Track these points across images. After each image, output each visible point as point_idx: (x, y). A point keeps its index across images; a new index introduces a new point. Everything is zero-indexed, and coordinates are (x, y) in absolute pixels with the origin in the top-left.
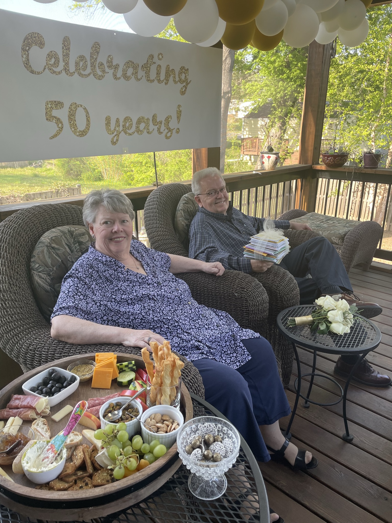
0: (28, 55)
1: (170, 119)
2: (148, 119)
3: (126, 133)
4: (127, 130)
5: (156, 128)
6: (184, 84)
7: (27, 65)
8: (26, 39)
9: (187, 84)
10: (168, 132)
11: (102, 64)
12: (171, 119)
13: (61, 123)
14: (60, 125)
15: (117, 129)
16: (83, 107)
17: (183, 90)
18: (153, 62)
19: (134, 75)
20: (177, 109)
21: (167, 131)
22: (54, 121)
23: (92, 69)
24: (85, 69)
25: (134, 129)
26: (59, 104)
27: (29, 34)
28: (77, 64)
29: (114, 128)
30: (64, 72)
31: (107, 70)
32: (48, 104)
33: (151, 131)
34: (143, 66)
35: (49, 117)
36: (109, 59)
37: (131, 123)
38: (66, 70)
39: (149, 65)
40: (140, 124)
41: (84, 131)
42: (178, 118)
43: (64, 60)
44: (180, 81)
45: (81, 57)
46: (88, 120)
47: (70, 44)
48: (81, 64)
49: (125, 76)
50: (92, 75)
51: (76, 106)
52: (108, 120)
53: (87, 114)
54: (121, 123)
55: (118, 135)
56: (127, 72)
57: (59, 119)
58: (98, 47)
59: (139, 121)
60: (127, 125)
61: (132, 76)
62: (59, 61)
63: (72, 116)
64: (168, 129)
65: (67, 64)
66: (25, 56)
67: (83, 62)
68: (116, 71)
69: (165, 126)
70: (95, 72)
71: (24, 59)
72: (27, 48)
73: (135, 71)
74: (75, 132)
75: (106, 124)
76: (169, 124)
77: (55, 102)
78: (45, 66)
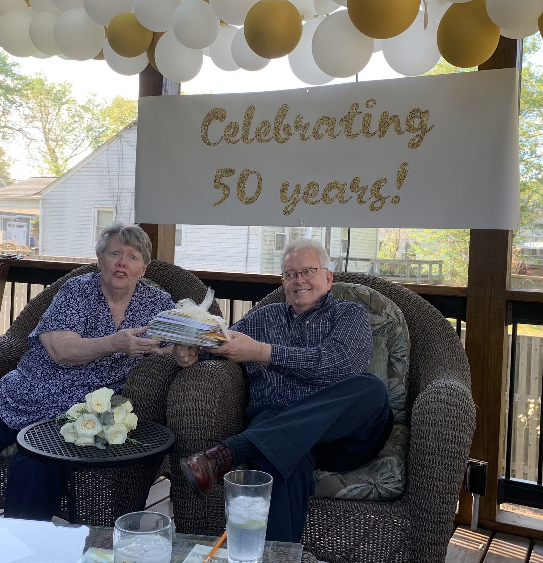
0: (207, 129)
1: (383, 184)
2: (344, 184)
3: (306, 201)
4: (309, 198)
5: (355, 195)
6: (419, 132)
7: (205, 138)
8: (209, 115)
9: (425, 132)
10: (375, 202)
11: (288, 126)
12: (385, 183)
13: (229, 189)
14: (227, 192)
15: (295, 196)
16: (256, 173)
17: (416, 142)
18: (358, 113)
19: (328, 132)
20: (400, 170)
21: (374, 199)
22: (221, 188)
23: (275, 134)
24: (266, 134)
25: (319, 196)
26: (230, 172)
27: (211, 111)
28: (258, 130)
29: (291, 195)
30: (241, 141)
31: (293, 131)
32: (218, 172)
33: (345, 199)
34: (342, 119)
35: (217, 184)
36: (298, 119)
37: (317, 189)
38: (245, 138)
39: (351, 117)
40: (331, 190)
41: (252, 199)
42: (400, 182)
43: (243, 129)
44: (410, 129)
45: (264, 123)
46: (259, 187)
47: (253, 113)
48: (263, 129)
49: (316, 135)
50: (274, 139)
51: (249, 172)
52: (285, 187)
53: (259, 180)
54: (302, 190)
55: (294, 204)
56: (320, 130)
57: (227, 186)
58: (286, 109)
59: (329, 187)
60: (311, 192)
61: (325, 134)
62: (238, 131)
63: (241, 183)
64: (376, 197)
65: (247, 132)
66: (204, 131)
67: (266, 127)
68: (305, 131)
69: (371, 193)
70: (278, 136)
71: (202, 134)
72: (208, 123)
73: (330, 127)
74: (241, 200)
75: (281, 191)
76: (380, 191)
77: (226, 170)
78: (222, 137)
